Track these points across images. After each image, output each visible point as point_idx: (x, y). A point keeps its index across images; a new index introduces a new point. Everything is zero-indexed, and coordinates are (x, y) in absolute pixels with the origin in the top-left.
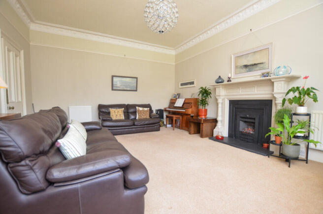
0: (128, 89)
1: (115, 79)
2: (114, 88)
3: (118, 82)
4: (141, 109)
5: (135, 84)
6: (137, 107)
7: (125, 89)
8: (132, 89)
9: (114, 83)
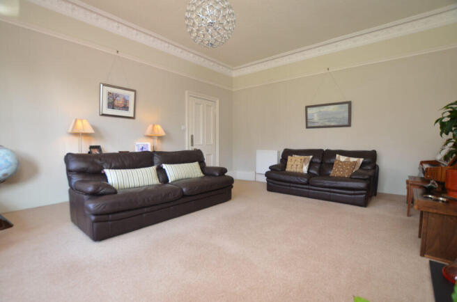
0: (333, 124)
1: (310, 111)
2: (309, 125)
3: (315, 115)
4: (343, 159)
5: (346, 115)
6: (337, 155)
7: (328, 124)
8: (341, 124)
9: (309, 117)
